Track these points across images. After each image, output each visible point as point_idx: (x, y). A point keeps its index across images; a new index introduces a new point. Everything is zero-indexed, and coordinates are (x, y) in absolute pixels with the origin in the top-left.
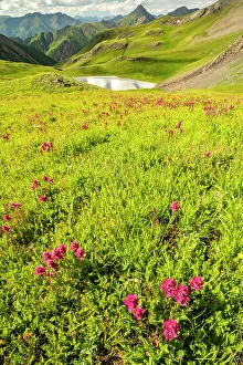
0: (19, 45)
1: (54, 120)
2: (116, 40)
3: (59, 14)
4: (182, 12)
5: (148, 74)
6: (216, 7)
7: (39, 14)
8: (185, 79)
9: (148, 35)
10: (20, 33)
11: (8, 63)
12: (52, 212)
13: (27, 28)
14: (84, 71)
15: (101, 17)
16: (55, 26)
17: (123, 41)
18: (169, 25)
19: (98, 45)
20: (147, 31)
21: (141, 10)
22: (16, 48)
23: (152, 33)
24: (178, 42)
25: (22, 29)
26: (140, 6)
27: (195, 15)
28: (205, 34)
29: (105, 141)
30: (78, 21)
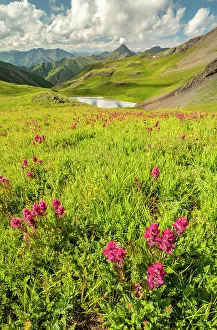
0: (23, 72)
1: (48, 125)
2: (103, 70)
3: (58, 50)
4: (157, 50)
5: (129, 96)
6: (184, 47)
7: (42, 50)
8: (160, 100)
9: (129, 66)
10: (26, 63)
11: (13, 85)
12: (38, 187)
13: (31, 60)
14: (76, 93)
15: (91, 52)
16: (54, 58)
17: (109, 70)
18: (146, 59)
19: (89, 73)
20: (129, 63)
21: (123, 48)
22: (21, 74)
23: (133, 65)
24: (153, 72)
25: (27, 60)
26: (123, 46)
27: (166, 52)
28: (176, 67)
29: (92, 137)
30: (73, 55)
